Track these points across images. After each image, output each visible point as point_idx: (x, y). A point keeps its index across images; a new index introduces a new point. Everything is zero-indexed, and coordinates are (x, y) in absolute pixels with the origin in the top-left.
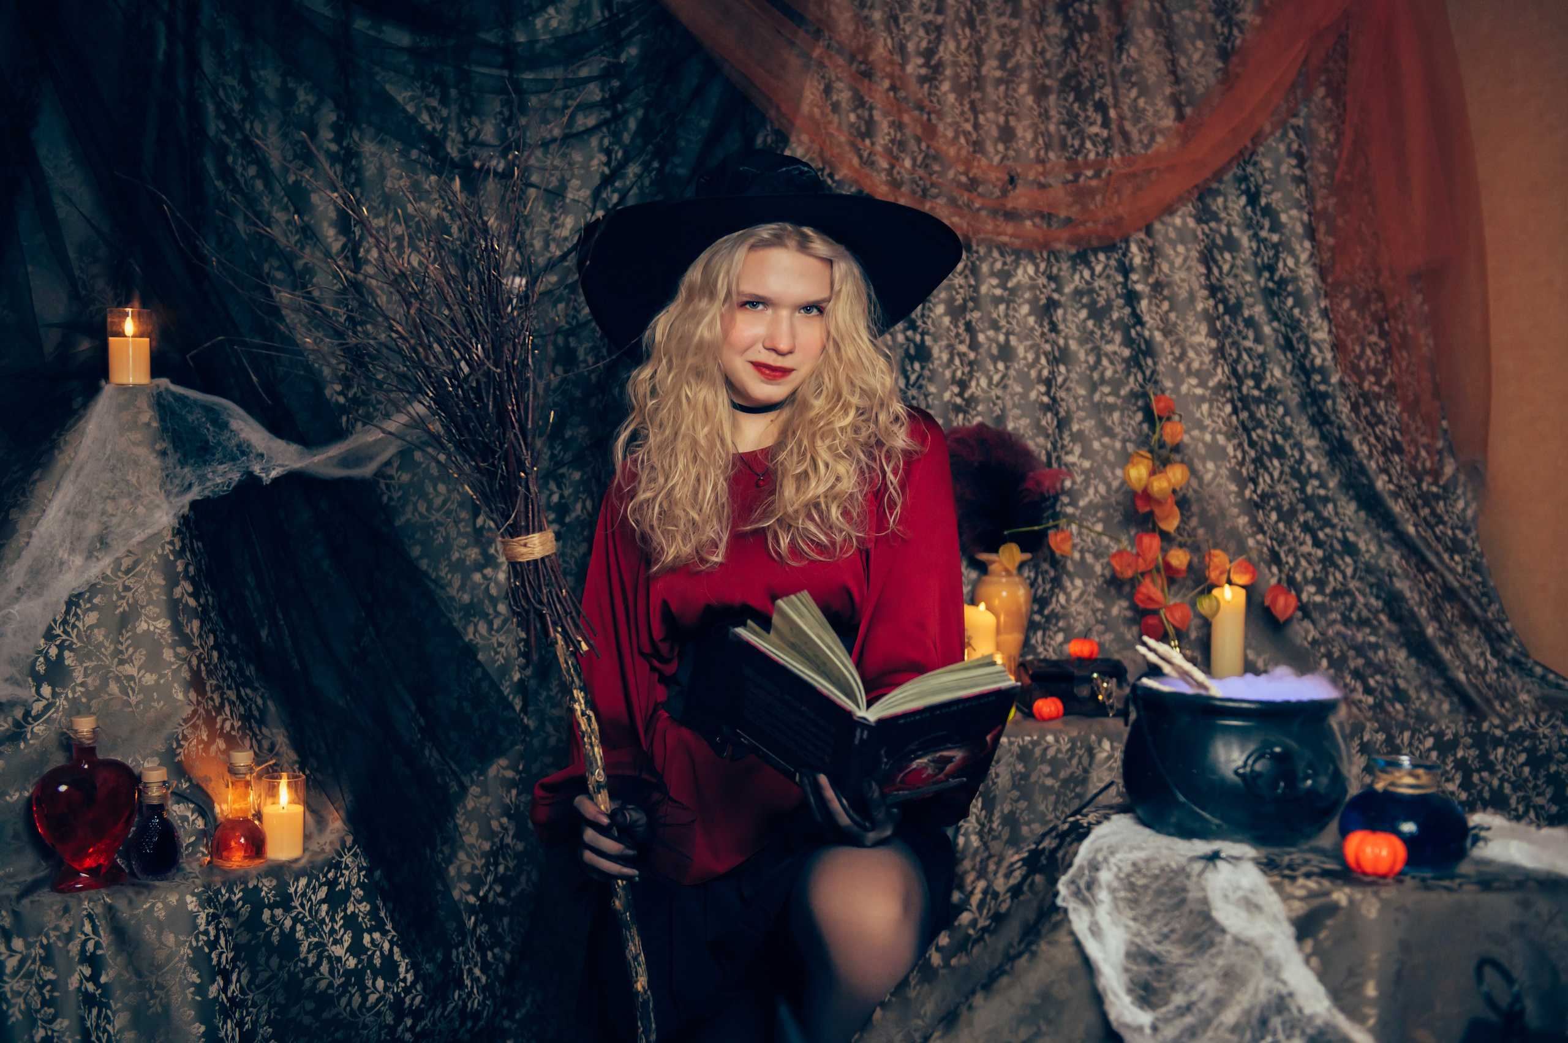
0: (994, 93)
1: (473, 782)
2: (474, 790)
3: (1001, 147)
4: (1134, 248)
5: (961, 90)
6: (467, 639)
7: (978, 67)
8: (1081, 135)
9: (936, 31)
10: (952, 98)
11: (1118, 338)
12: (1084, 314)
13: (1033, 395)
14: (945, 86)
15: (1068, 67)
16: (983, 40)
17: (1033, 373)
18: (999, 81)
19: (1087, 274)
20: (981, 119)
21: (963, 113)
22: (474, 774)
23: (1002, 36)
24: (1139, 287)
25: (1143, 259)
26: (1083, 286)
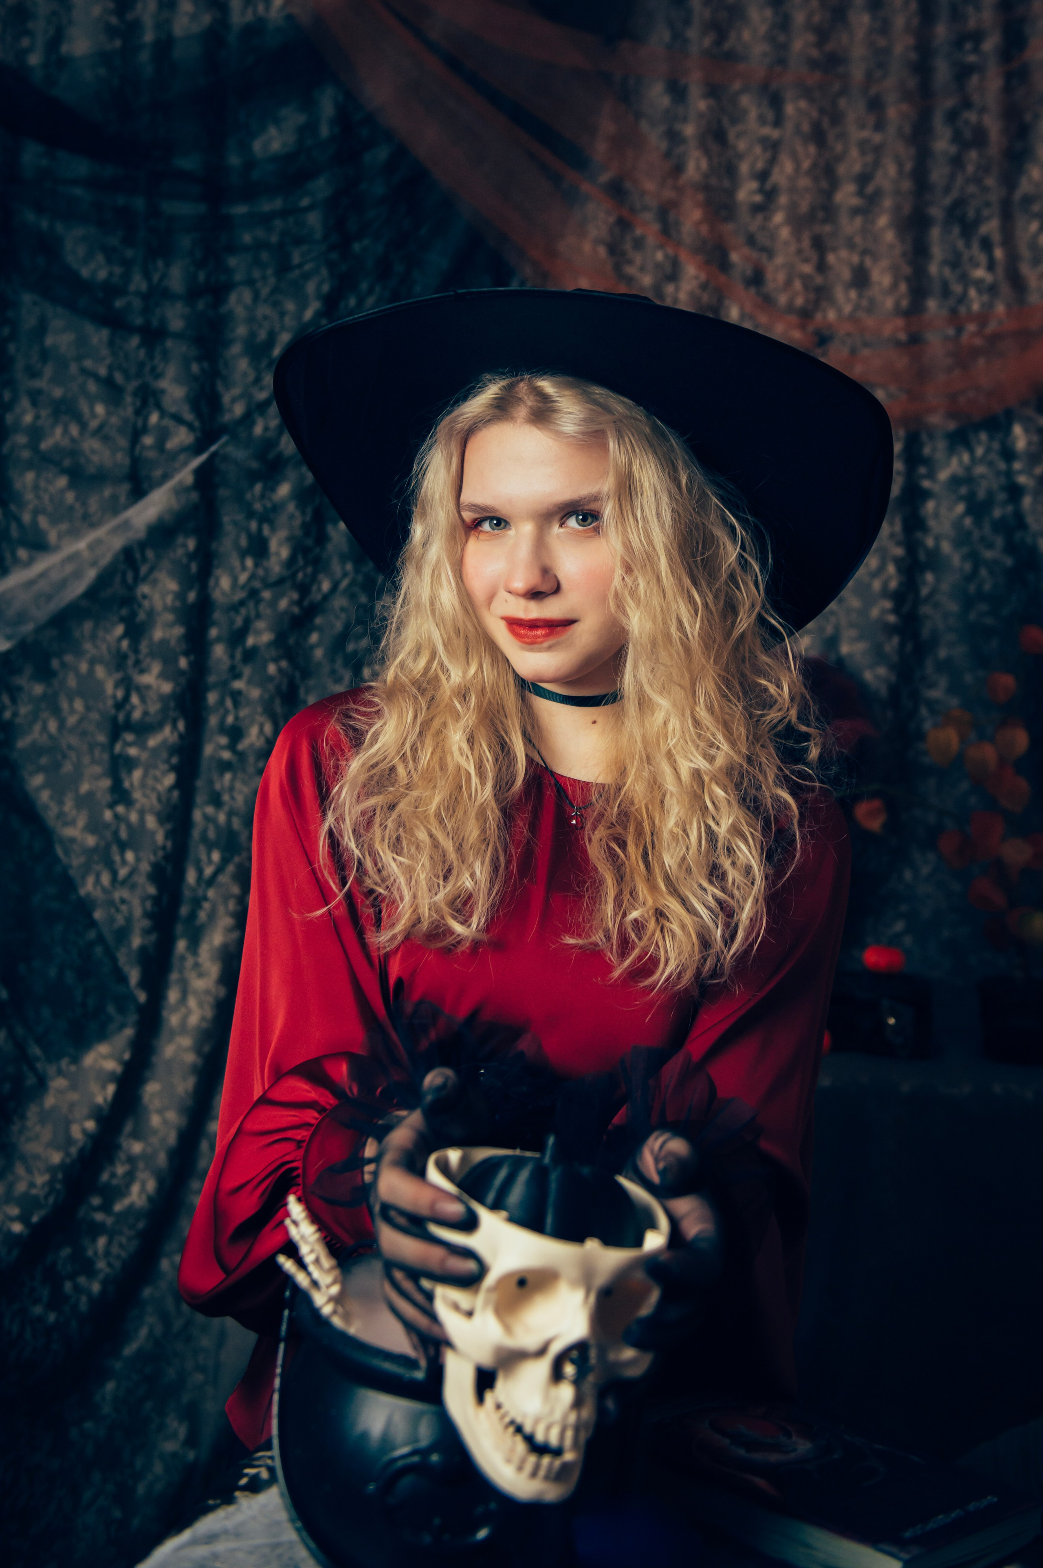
0: (850, 226)
1: (60, 1073)
2: (59, 1083)
3: (853, 294)
4: (1018, 430)
5: (798, 222)
6: (82, 892)
7: (829, 194)
8: (965, 279)
9: (773, 147)
10: (785, 233)
11: (999, 541)
12: (960, 508)
13: (875, 612)
14: (778, 218)
15: (955, 194)
16: (839, 158)
17: (877, 585)
18: (856, 211)
19: (966, 457)
20: (831, 258)
21: (799, 252)
22: (64, 1063)
23: (863, 153)
24: (1022, 479)
25: (1029, 443)
26: (960, 472)
